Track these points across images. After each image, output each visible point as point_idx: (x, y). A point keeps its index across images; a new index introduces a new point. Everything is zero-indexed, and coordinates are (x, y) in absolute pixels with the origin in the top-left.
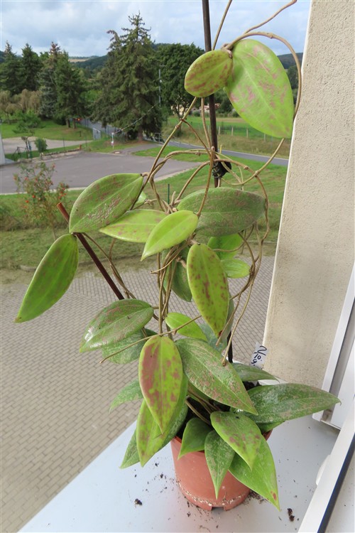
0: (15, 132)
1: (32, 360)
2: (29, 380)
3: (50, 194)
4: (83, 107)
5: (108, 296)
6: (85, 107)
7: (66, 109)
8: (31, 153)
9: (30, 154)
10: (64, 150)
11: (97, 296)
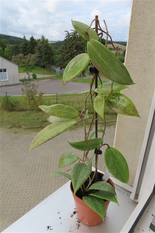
0: (24, 71)
1: (23, 168)
2: (21, 176)
3: (36, 97)
4: (53, 61)
5: (58, 141)
6: (54, 61)
7: (46, 62)
8: (30, 79)
9: (29, 80)
10: (44, 79)
11: (53, 141)
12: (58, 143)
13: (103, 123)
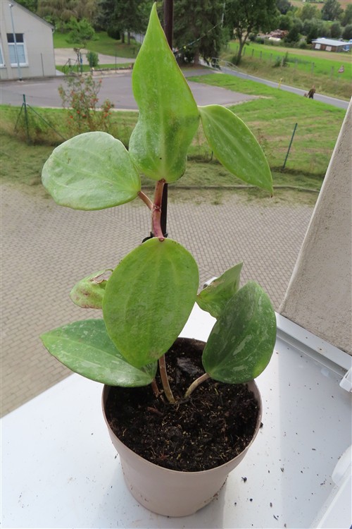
0: (68, 42)
3: (95, 112)
4: (140, 21)
5: (142, 223)
6: (142, 20)
7: (122, 21)
8: (81, 66)
9: (81, 68)
10: (116, 68)
11: (131, 222)
12: (142, 227)
13: (250, 188)
